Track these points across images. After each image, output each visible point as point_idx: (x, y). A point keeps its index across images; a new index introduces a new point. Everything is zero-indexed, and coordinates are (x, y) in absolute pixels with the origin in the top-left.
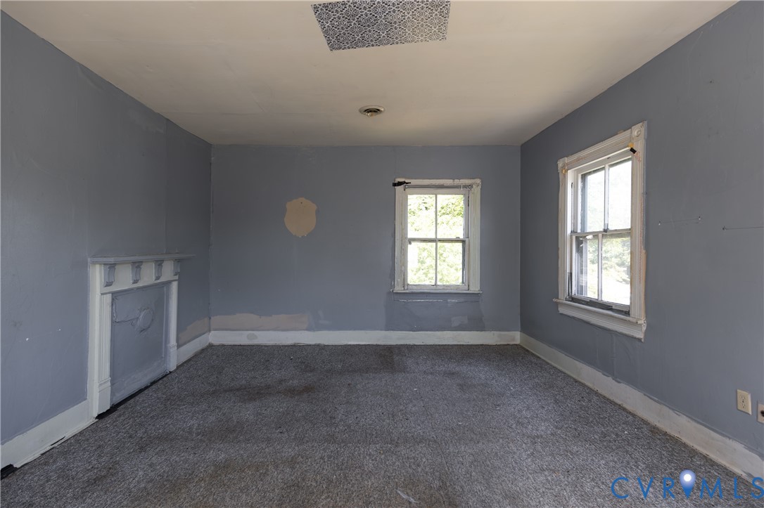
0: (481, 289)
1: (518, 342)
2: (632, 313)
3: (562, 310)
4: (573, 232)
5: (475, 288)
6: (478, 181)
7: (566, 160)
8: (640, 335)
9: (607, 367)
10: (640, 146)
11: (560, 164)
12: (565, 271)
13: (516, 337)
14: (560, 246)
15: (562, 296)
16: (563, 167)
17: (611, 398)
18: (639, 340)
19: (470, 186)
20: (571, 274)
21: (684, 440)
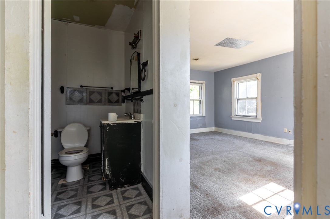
0: (206, 115)
1: (214, 130)
2: (257, 117)
3: (233, 119)
4: (236, 98)
5: (204, 115)
6: (205, 82)
7: (234, 79)
8: (260, 122)
9: (250, 131)
10: (260, 78)
11: (232, 79)
12: (234, 108)
13: (213, 129)
14: (232, 102)
15: (233, 115)
16: (234, 80)
17: (251, 138)
18: (260, 123)
19: (203, 83)
20: (236, 109)
21: (272, 142)
